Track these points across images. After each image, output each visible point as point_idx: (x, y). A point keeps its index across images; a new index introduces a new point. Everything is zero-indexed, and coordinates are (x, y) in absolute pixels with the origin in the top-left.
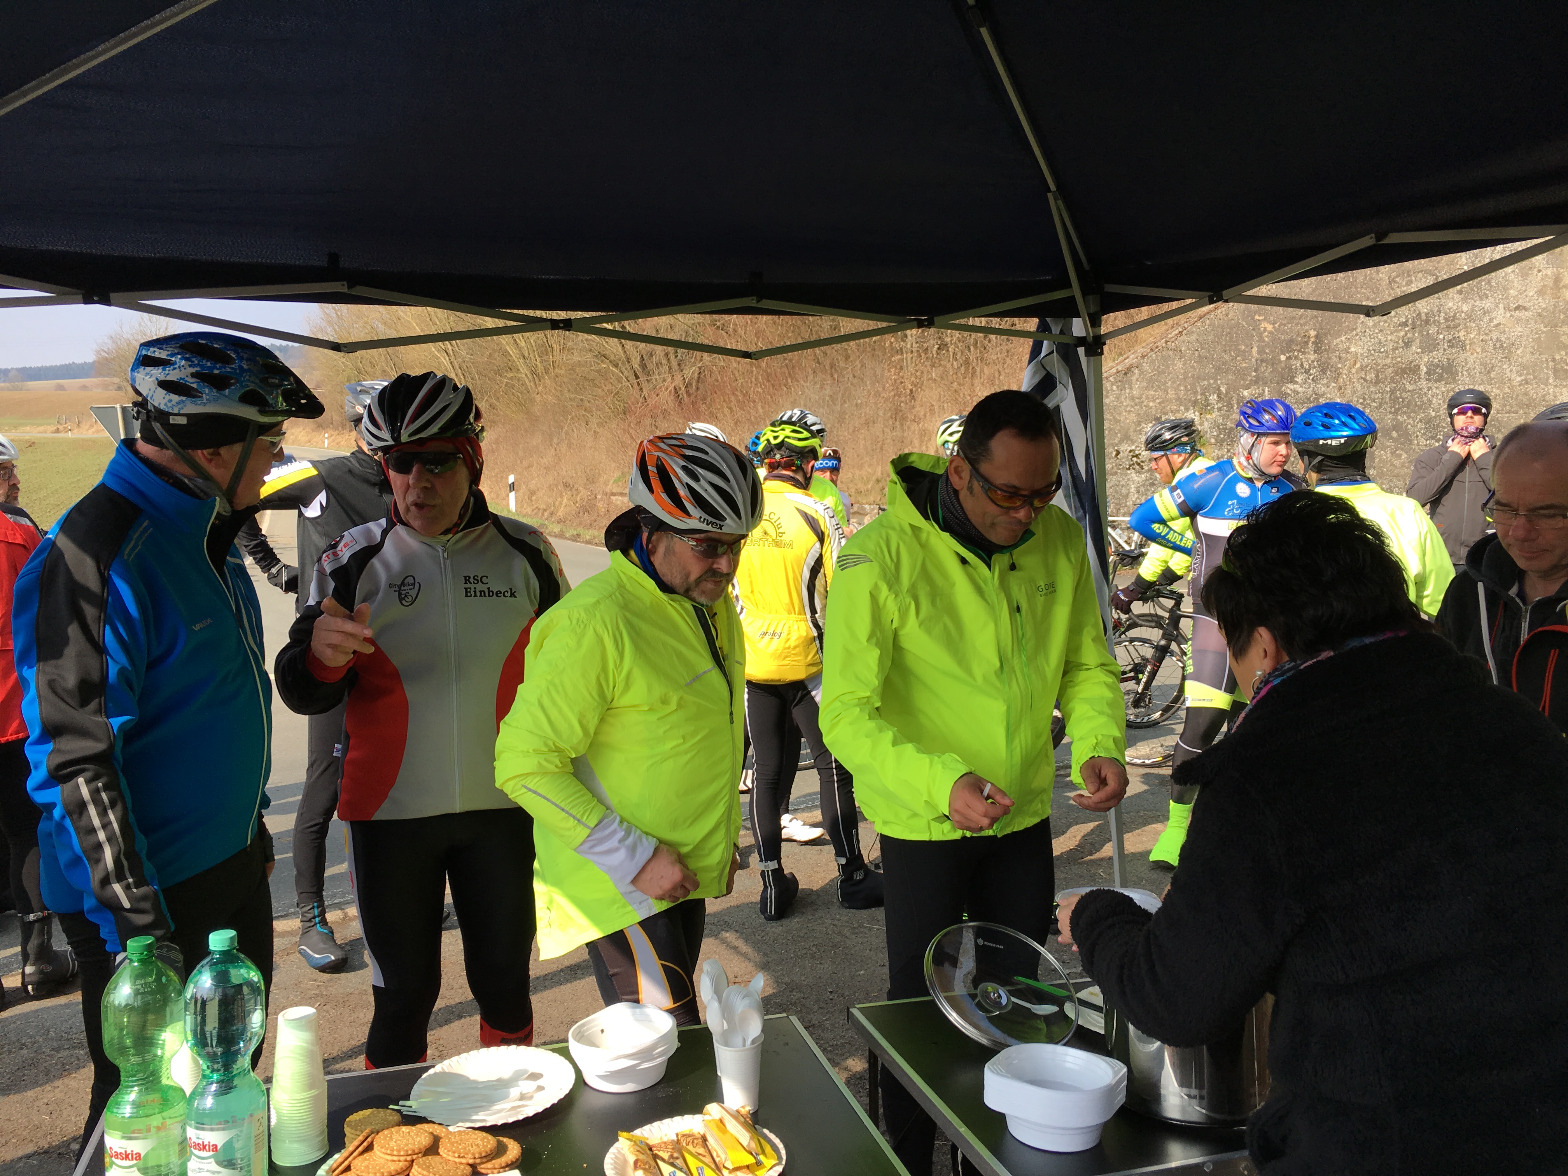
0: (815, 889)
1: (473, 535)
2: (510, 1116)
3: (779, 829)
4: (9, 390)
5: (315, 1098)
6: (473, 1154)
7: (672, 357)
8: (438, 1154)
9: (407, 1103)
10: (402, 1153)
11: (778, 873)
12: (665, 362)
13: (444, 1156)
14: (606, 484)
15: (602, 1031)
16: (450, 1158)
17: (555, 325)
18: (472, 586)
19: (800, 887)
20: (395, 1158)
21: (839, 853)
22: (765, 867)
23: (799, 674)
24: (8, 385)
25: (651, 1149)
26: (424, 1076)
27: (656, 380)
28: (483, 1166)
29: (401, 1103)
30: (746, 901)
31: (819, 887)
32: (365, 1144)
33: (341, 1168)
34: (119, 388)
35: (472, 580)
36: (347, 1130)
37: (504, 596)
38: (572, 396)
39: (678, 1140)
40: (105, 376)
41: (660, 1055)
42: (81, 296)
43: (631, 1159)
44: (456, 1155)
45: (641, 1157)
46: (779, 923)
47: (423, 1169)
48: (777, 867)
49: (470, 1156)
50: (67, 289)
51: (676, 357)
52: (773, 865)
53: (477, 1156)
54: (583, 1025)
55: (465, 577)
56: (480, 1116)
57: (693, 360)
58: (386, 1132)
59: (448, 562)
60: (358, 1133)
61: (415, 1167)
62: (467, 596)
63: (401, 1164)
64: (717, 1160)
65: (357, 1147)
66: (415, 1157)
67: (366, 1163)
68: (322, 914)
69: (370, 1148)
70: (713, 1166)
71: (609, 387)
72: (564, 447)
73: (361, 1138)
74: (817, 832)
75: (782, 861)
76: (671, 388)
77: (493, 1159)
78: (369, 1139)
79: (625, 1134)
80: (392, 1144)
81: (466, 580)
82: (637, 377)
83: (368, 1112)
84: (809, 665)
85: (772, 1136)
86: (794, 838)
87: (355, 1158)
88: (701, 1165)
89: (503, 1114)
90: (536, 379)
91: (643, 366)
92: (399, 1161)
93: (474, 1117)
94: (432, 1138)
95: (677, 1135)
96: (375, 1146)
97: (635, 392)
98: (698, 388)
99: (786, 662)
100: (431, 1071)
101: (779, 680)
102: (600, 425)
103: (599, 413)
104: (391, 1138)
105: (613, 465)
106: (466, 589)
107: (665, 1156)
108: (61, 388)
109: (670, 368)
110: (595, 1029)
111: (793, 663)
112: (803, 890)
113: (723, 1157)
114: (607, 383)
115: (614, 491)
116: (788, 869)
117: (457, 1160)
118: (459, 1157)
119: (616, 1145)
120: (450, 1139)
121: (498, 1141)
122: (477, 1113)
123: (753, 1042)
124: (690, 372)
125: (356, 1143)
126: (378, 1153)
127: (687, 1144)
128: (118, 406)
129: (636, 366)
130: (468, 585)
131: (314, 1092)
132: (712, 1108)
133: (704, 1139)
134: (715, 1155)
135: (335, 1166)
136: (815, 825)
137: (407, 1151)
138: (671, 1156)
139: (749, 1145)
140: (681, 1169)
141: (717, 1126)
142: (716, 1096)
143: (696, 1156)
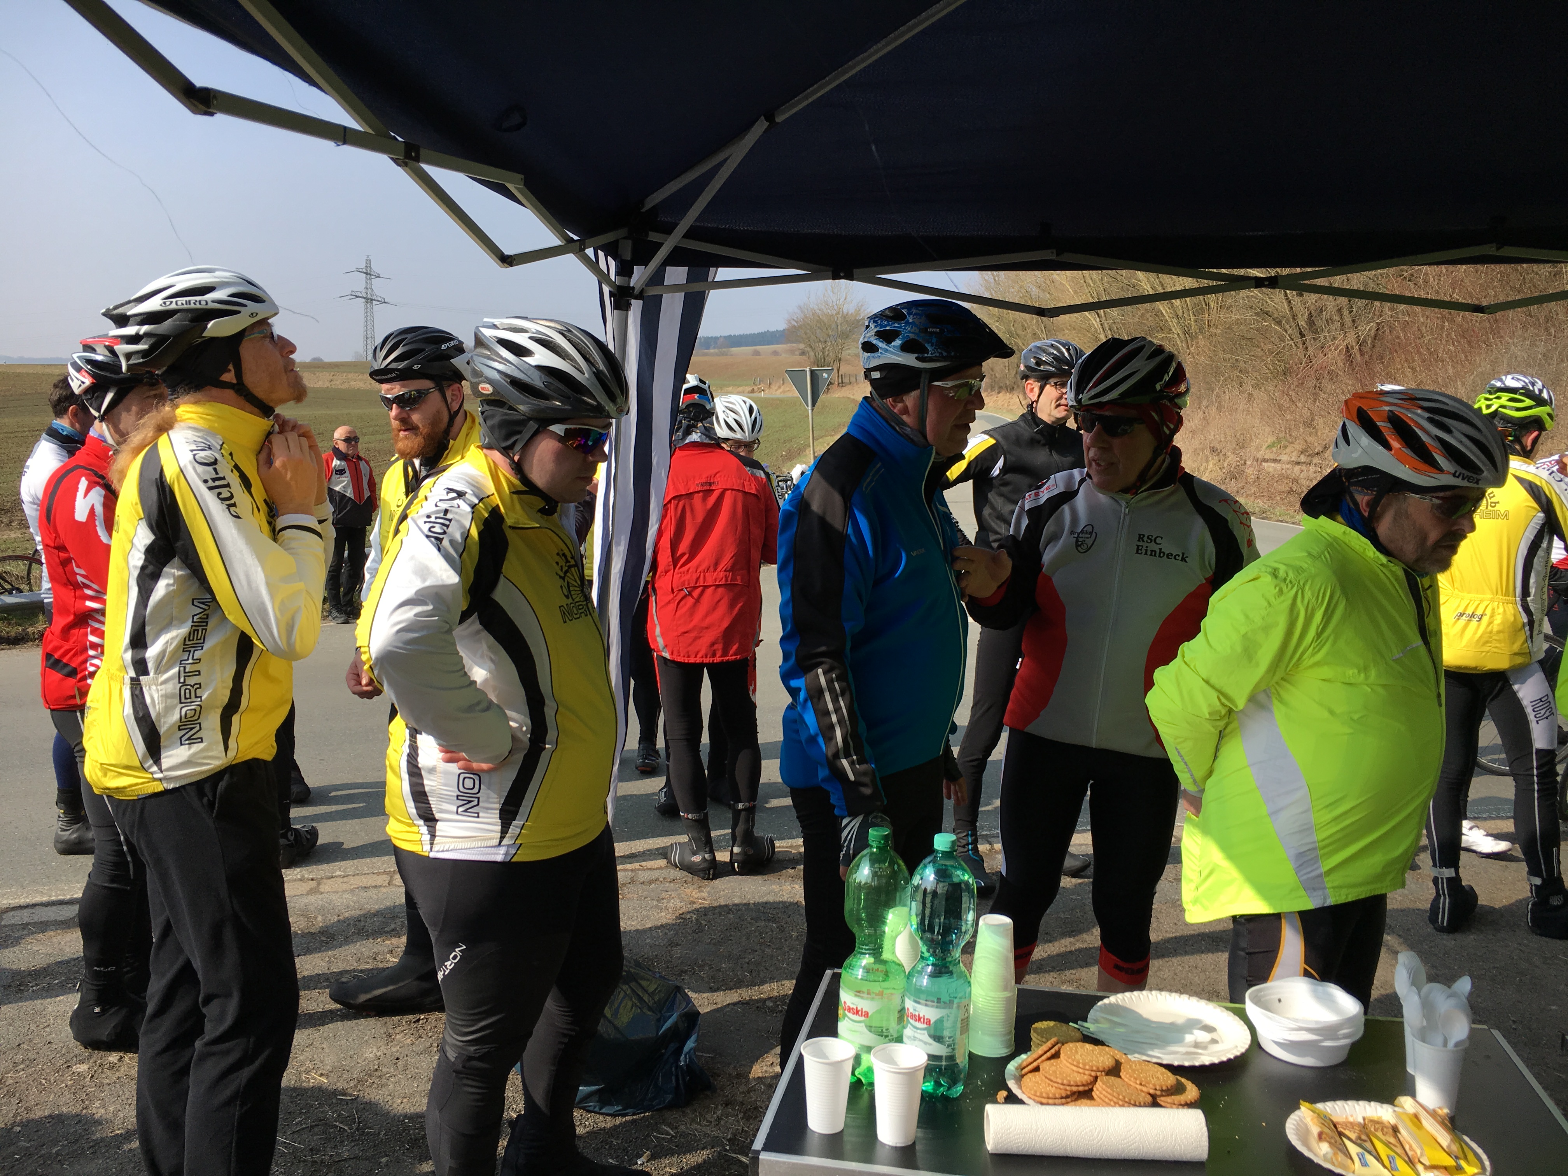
0: (1497, 907)
1: (1162, 495)
2: (1186, 1060)
3: (1458, 834)
4: (717, 355)
5: (1008, 999)
6: (1154, 1085)
7: (1346, 312)
8: (1120, 1077)
9: (1086, 1024)
10: (1087, 1067)
11: (1455, 883)
12: (1337, 318)
13: (1126, 1080)
14: (1258, 449)
15: (1280, 1001)
16: (1131, 1083)
17: (1259, 283)
18: (1145, 544)
19: (1479, 903)
20: (1081, 1071)
21: (1534, 871)
22: (1439, 873)
23: (1501, 663)
24: (716, 350)
25: (1335, 1126)
26: (1100, 1003)
27: (1325, 338)
28: (1162, 1098)
29: (1079, 1022)
30: (1411, 906)
31: (1501, 905)
32: (1053, 1051)
33: (1030, 1068)
34: (803, 353)
35: (1145, 539)
36: (1033, 1035)
37: (1175, 558)
38: (1228, 356)
39: (1365, 1124)
40: (793, 342)
41: (1345, 1037)
42: (830, 273)
43: (1315, 1130)
44: (1138, 1082)
45: (1326, 1130)
46: (1451, 936)
47: (1108, 1087)
48: (1454, 875)
49: (1151, 1086)
50: (822, 267)
51: (1351, 312)
52: (1449, 873)
53: (1158, 1088)
54: (1260, 991)
55: (1140, 535)
56: (1156, 1053)
57: (1370, 315)
58: (1071, 1045)
59: (1128, 518)
60: (1044, 1040)
61: (1099, 1083)
62: (1137, 552)
63: (1086, 1077)
64: (1410, 1153)
65: (1045, 1053)
66: (1098, 1074)
67: (1054, 1068)
68: (975, 842)
69: (1056, 1056)
70: (1406, 1159)
71: (1270, 346)
72: (1213, 410)
73: (1049, 1044)
74: (1502, 846)
75: (1461, 870)
76: (1343, 346)
77: (1172, 1094)
78: (1056, 1048)
79: (1307, 1104)
80: (1078, 1057)
81: (1140, 538)
82: (1302, 335)
83: (1052, 1023)
84: (1515, 654)
85: (1474, 1145)
86: (1474, 848)
87: (1043, 1061)
88: (1392, 1154)
89: (1178, 1056)
90: (1189, 339)
91: (1311, 322)
92: (1084, 1074)
93: (1151, 1053)
94: (1114, 1061)
95: (1364, 1119)
96: (1062, 1055)
97: (1300, 353)
98: (1374, 346)
99: (1486, 648)
100: (1106, 1001)
101: (1475, 668)
102: (1256, 386)
103: (1255, 374)
104: (1076, 1052)
105: (1268, 429)
106: (1138, 546)
107: (1353, 1136)
108: (757, 353)
109: (1343, 325)
110: (1272, 997)
111: (1495, 650)
112: (1483, 906)
113: (1419, 1152)
114: (1267, 342)
115: (1266, 457)
116: (1466, 880)
117: (1138, 1087)
118: (1141, 1084)
119: (1297, 1112)
120: (1131, 1066)
121: (1178, 1081)
122: (1152, 1050)
123: (1457, 1045)
124: (1367, 328)
125: (1045, 1047)
126: (1065, 1062)
127: (1376, 1130)
128: (808, 369)
129: (1302, 323)
130: (1141, 543)
131: (1007, 994)
132: (1406, 1102)
133: (1395, 1130)
134: (1407, 1147)
135: (1025, 1064)
136: (1498, 837)
137: (1092, 1067)
138: (1359, 1138)
139: (1448, 1147)
140: (1370, 1153)
141: (1411, 1121)
142: (1411, 1092)
143: (1387, 1144)
